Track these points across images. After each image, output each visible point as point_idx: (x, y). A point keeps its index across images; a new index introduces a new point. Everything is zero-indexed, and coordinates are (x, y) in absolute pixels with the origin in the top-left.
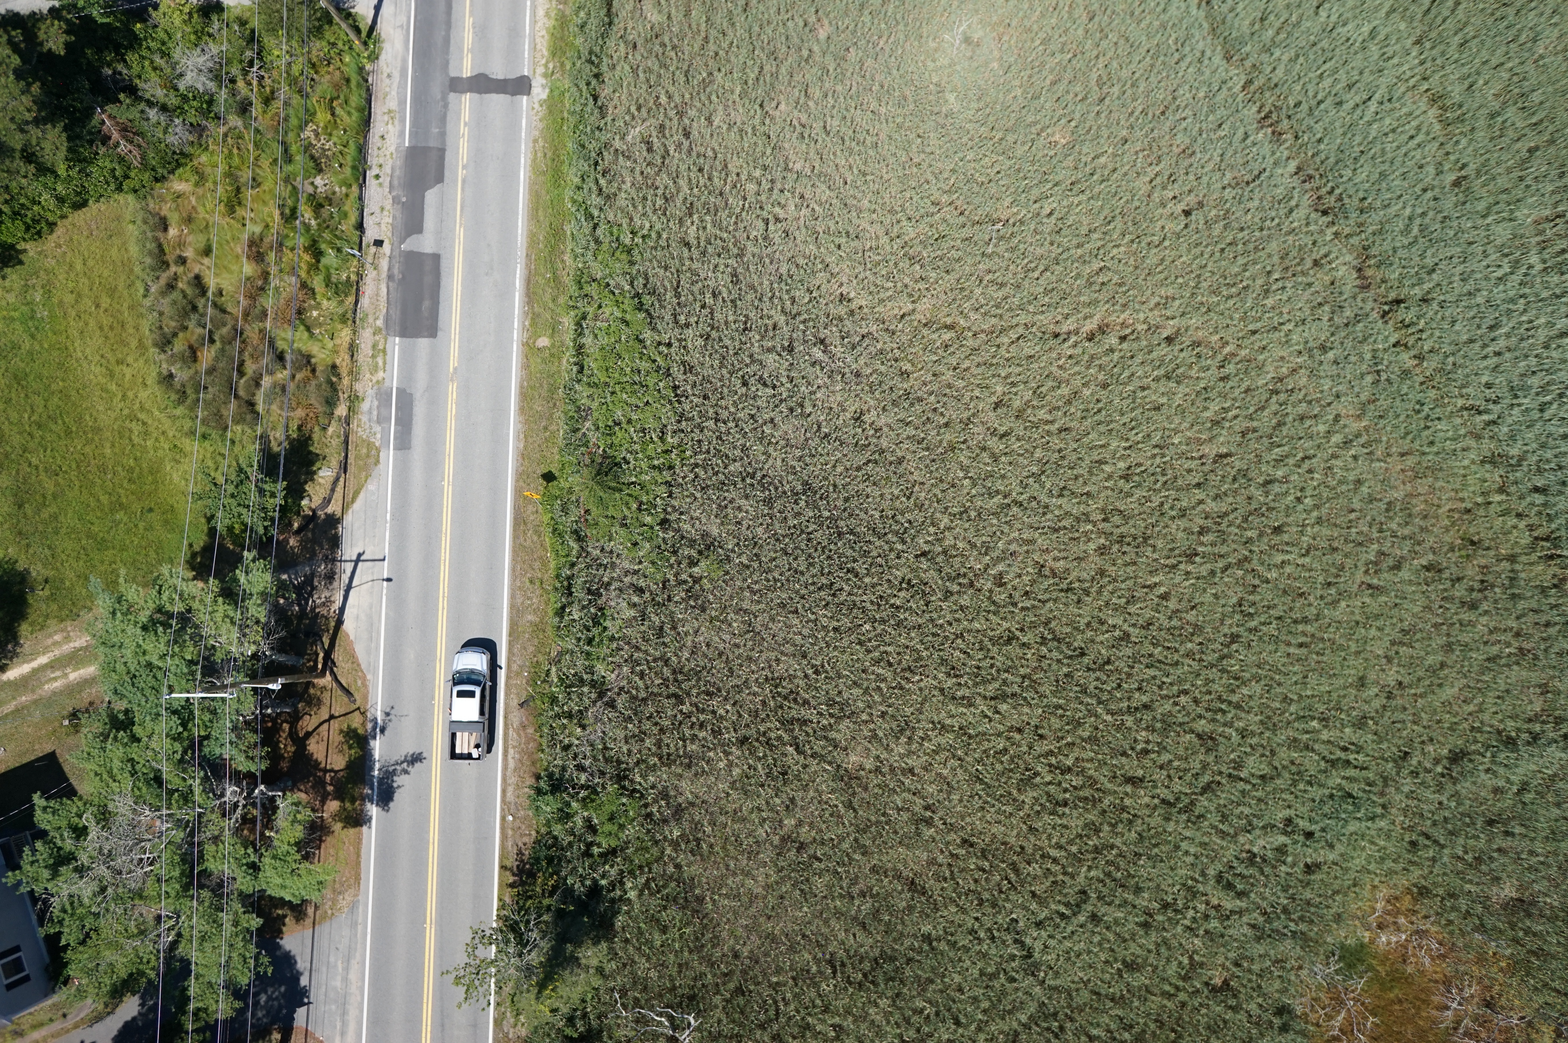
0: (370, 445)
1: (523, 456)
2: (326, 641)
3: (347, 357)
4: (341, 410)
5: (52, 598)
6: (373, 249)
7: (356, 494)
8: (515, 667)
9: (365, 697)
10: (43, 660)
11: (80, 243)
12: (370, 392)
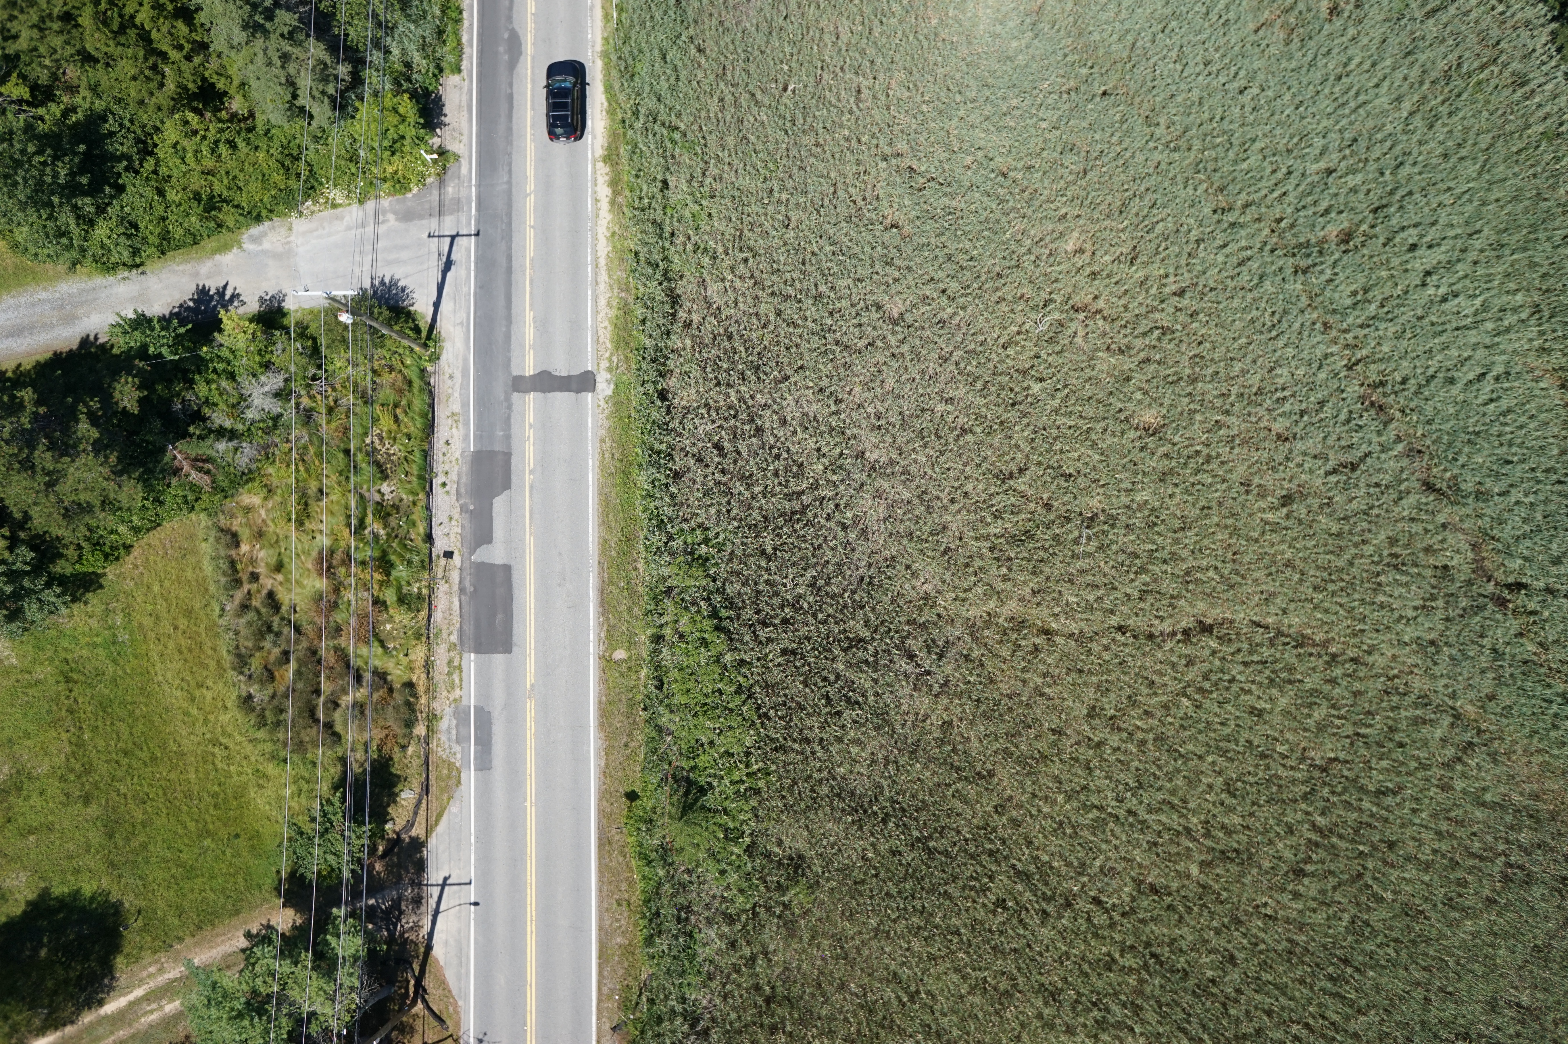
0: (450, 766)
1: (605, 773)
2: (416, 967)
3: (423, 676)
4: (420, 730)
5: (145, 929)
6: (443, 561)
7: (440, 816)
8: (605, 990)
9: (458, 1024)
10: (139, 992)
11: (155, 562)
12: (448, 711)
